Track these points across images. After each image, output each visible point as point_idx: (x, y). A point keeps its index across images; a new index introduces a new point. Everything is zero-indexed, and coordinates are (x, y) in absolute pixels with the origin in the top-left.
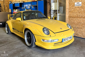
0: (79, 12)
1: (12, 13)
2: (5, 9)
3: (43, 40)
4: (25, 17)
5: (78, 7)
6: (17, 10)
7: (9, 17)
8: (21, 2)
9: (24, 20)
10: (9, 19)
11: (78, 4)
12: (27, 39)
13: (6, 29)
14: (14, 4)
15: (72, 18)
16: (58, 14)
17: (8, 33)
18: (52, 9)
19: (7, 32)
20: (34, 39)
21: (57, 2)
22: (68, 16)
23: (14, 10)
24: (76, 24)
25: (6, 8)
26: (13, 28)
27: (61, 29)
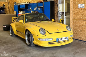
0: (82, 15)
1: (17, 15)
2: (9, 11)
3: (39, 39)
4: (27, 19)
5: (82, 9)
6: (22, 12)
7: (13, 19)
8: (27, 3)
9: (26, 22)
10: (13, 22)
11: (82, 6)
12: (28, 39)
13: (10, 31)
14: (20, 5)
15: (75, 21)
16: (65, 17)
17: (12, 36)
18: (59, 11)
19: (11, 34)
20: (32, 38)
21: (64, 3)
22: (72, 18)
23: (19, 12)
24: (80, 27)
25: (11, 10)
26: (17, 31)
27: (58, 30)
